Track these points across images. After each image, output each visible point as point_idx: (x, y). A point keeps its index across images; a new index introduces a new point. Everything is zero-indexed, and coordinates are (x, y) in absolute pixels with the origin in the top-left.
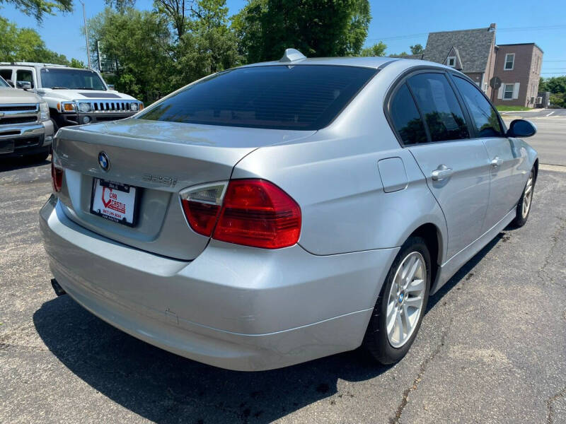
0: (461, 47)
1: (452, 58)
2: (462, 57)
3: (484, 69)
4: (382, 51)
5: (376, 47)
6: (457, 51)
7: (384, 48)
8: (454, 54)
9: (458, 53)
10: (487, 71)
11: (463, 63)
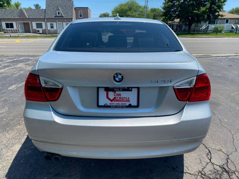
0: (61, 7)
1: (59, 11)
2: (62, 11)
3: (73, 17)
4: (19, 6)
5: (15, 3)
6: (60, 8)
7: (21, 5)
8: (59, 10)
9: (60, 9)
10: (73, 18)
11: (64, 14)
